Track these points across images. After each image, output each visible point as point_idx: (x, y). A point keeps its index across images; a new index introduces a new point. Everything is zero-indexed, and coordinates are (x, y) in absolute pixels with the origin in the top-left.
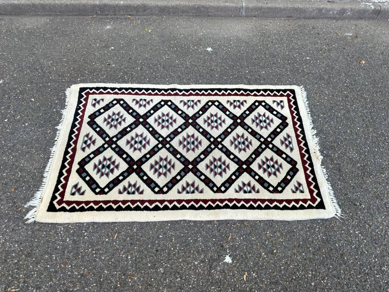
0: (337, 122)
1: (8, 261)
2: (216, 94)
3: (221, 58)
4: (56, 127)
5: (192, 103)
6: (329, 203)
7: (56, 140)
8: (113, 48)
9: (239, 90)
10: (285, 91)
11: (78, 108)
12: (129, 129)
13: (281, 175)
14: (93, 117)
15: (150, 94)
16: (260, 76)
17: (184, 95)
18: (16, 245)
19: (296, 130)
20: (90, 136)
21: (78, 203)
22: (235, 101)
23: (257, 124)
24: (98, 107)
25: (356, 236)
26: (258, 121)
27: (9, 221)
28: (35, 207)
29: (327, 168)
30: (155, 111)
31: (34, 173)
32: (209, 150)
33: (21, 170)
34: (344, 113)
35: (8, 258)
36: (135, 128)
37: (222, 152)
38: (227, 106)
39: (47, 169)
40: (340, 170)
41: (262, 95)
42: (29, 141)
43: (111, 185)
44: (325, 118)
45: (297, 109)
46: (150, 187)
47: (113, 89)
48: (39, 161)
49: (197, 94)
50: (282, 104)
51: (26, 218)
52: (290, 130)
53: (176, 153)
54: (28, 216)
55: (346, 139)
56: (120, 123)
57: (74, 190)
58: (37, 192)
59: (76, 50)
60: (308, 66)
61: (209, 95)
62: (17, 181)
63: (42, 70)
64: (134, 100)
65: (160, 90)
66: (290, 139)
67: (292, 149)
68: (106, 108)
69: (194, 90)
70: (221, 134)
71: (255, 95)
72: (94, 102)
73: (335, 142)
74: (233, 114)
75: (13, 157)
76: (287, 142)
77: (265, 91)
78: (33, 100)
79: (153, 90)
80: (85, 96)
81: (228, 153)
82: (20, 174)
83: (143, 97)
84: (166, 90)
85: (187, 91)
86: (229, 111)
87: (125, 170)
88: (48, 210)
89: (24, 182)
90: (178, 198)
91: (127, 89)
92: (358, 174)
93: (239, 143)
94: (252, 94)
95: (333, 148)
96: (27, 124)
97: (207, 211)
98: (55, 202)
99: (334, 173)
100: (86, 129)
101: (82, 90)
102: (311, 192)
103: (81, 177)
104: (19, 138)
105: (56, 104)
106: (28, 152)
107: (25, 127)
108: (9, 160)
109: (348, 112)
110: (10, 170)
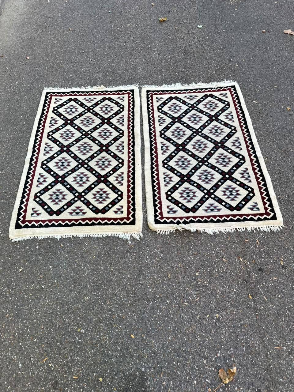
0: (76, 77)
2: (42, 133)
4: (58, 240)
5: (48, 148)
6: (131, 88)
7: (73, 236)
9: (40, 120)
10: (47, 97)
11: (40, 226)
12: (68, 186)
13: (113, 105)
14: (51, 213)
15: (33, 176)
17: (38, 153)
19: (81, 95)
20: (72, 211)
21: (129, 207)
22: (51, 123)
23: (73, 113)
24: (41, 211)
26: (71, 112)
28: (131, 236)
30: (52, 171)
31: (102, 245)
32: (91, 138)
33: (99, 257)
35: (167, 242)
36: (68, 183)
37: (94, 131)
38: (54, 127)
39: (101, 236)
40: (110, 81)
41: (48, 108)
42: (70, 258)
43: (116, 191)
44: (73, 82)
45: (64, 93)
46: (118, 169)
47: (22, 203)
48: (92, 245)
49: (39, 145)
50: (58, 99)
51: (139, 240)
52: (80, 98)
53: (93, 157)
54: (138, 237)
55: (89, 76)
56: (61, 193)
57: (119, 212)
58: (119, 237)
60: (24, 84)
61: (41, 137)
62: (110, 256)
64: (37, 186)
65: (30, 169)
66: (87, 99)
67: (95, 99)
68: (43, 204)
69: (35, 147)
70: (79, 132)
71: (47, 112)
72: (35, 215)
73: (91, 80)
74: (62, 125)
76: (89, 100)
77: (44, 107)
78: (21, 270)
79: (29, 173)
80: (27, 223)
81: (95, 128)
82: (103, 256)
83: (35, 180)
84: (31, 165)
85: (34, 151)
86: (59, 127)
87: (104, 185)
88: (134, 224)
89: (110, 250)
90: (127, 154)
91: (24, 192)
92: (113, 75)
93: (88, 123)
96: (50, 267)
97: (135, 139)
98: (128, 222)
99: (112, 84)
100: (64, 216)
101: (18, 227)
102: (124, 94)
103: (108, 210)
105: (30, 247)
106: (82, 256)
107: (54, 267)
108: (88, 269)
109: (69, 72)
110: (99, 265)
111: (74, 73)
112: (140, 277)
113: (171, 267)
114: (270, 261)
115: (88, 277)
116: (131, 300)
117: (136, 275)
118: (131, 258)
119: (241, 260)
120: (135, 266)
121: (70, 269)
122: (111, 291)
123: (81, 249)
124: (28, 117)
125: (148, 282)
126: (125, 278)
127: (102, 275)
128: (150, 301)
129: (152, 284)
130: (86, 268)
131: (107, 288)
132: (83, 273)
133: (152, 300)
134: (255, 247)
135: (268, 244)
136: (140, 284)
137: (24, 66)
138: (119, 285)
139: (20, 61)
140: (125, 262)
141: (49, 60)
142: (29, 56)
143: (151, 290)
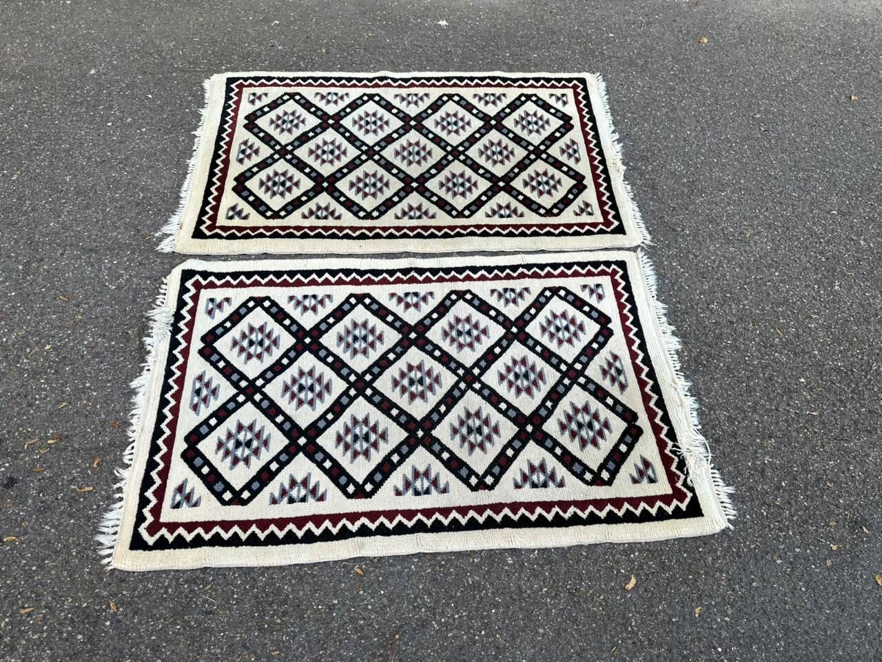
0: (654, 124)
1: (138, 300)
2: (455, 85)
3: (462, 35)
4: (193, 133)
5: (415, 98)
6: (633, 229)
7: (195, 150)
8: (277, 22)
9: (493, 79)
10: (570, 80)
11: (226, 107)
12: (311, 134)
13: (559, 194)
14: (253, 117)
15: (344, 86)
16: (528, 60)
17: (400, 86)
19: (585, 134)
20: (249, 144)
21: (240, 229)
22: (486, 95)
23: (524, 127)
24: (258, 105)
25: (673, 268)
26: (524, 123)
27: (133, 253)
28: (171, 235)
29: (633, 184)
30: (353, 110)
31: (165, 193)
32: (444, 162)
33: (142, 190)
34: (667, 112)
36: (321, 133)
37: (466, 165)
38: (474, 102)
39: (185, 187)
40: (653, 187)
41: (532, 86)
42: (151, 152)
43: (290, 208)
44: (635, 119)
45: (589, 105)
46: (351, 211)
47: (282, 79)
48: (170, 178)
49: (423, 85)
50: (564, 98)
51: (158, 248)
52: (576, 134)
53: (390, 167)
55: (667, 146)
56: (297, 126)
57: (231, 213)
58: (173, 217)
59: (213, 26)
60: (610, 46)
61: (444, 85)
62: (138, 204)
63: (160, 55)
64: (317, 94)
65: (360, 80)
66: (575, 147)
67: (577, 160)
68: (273, 105)
69: (418, 79)
70: (464, 141)
71: (520, 86)
72: (252, 98)
73: (648, 151)
74: (483, 113)
75: (128, 173)
76: (571, 151)
77: (537, 80)
78: (150, 96)
79: (349, 80)
80: (237, 90)
81: (475, 166)
82: (142, 195)
83: (333, 90)
84: (370, 80)
85: (406, 80)
86: (477, 109)
87: (309, 188)
88: (194, 237)
89: (150, 205)
90: (396, 225)
91: (304, 79)
92: (683, 192)
93: (494, 153)
94: (516, 85)
95: (644, 159)
96: (144, 130)
97: (443, 240)
98: (203, 228)
99: (643, 191)
100: (241, 134)
101: (230, 81)
102: (605, 214)
103: (240, 196)
104: (134, 147)
105: (189, 101)
106: (151, 167)
107: (141, 134)
108: (122, 177)
109: (673, 110)
110: (125, 190)
112: (77, 251)
113: (80, 303)
114: (23, 511)
115: (106, 178)
117: (84, 244)
119: (49, 442)
120: (104, 242)
121: (131, 153)
122: (68, 209)
123: (165, 165)
125: (63, 263)
126: (84, 228)
127: (104, 195)
128: (26, 266)
129: (57, 270)
131: (76, 204)
132: (116, 171)
133: (26, 269)
134: (72, 481)
136: (65, 251)
137: (673, 39)
138: (76, 220)
139: (688, 31)
141: (707, 74)
142: (713, 41)
143: (45, 267)
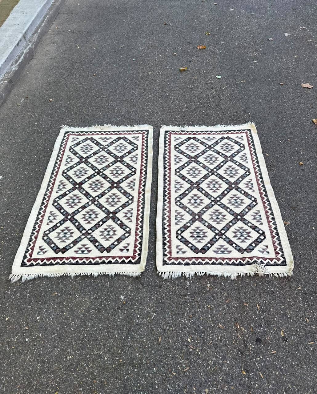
3: (14, 171)
18: (153, 297)
27: (134, 308)
31: (93, 299)
35: (162, 301)
42: (59, 310)
60: (43, 125)
62: (99, 312)
78: (7, 319)
82: (92, 311)
89: (101, 305)
94: (62, 152)
104: (52, 321)
105: (20, 294)
106: (71, 308)
107: (41, 319)
108: (75, 324)
109: (88, 115)
110: (87, 320)
111: (92, 116)
112: (129, 338)
113: (163, 329)
114: (270, 331)
115: (74, 334)
116: (115, 364)
117: (124, 336)
118: (121, 315)
119: (238, 328)
120: (124, 325)
121: (57, 322)
122: (95, 352)
123: (72, 301)
124: (42, 158)
125: (136, 345)
126: (112, 338)
127: (88, 332)
128: (135, 367)
129: (140, 347)
130: (73, 322)
131: (92, 347)
132: (70, 328)
133: (137, 366)
134: (255, 313)
135: (269, 311)
136: (127, 346)
137: (46, 108)
138: (105, 345)
139: (43, 103)
140: (114, 320)
141: (70, 103)
142: (52, 98)
143: (138, 355)
